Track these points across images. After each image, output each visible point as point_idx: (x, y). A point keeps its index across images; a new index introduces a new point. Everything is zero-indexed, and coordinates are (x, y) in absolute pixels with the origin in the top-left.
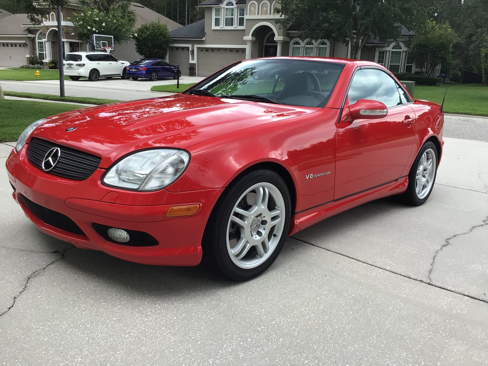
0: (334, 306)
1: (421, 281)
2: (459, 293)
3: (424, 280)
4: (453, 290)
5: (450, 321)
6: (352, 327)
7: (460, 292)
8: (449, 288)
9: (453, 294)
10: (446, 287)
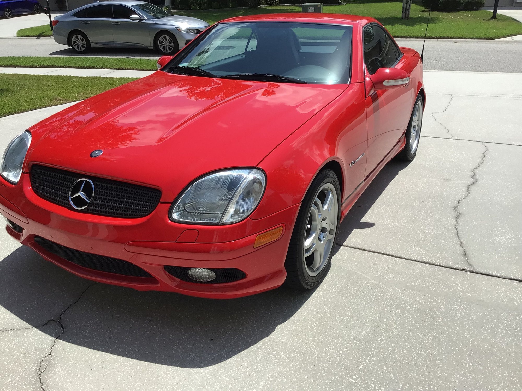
0: (406, 326)
1: (464, 269)
2: (505, 278)
3: (467, 268)
4: (498, 275)
5: (520, 318)
6: (438, 350)
7: (505, 276)
8: (494, 274)
9: (502, 281)
10: (490, 273)
